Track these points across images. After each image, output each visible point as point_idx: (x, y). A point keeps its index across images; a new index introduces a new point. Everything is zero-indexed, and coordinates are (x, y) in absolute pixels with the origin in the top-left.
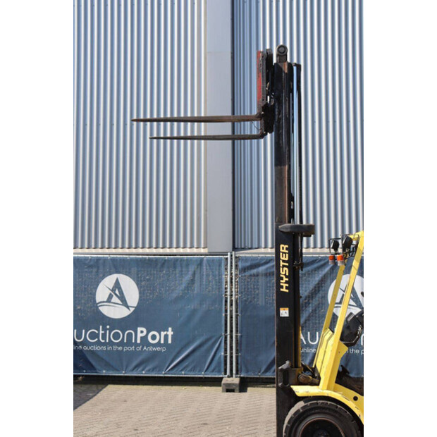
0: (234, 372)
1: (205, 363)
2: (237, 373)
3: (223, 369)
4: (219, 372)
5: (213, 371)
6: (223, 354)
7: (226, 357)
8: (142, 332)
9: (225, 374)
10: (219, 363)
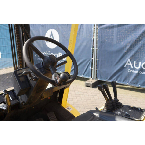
0: (95, 77)
1: (83, 71)
2: (96, 78)
3: (90, 75)
4: (89, 76)
5: (86, 75)
6: (90, 68)
7: (92, 70)
8: (60, 55)
9: (91, 77)
10: (89, 72)
